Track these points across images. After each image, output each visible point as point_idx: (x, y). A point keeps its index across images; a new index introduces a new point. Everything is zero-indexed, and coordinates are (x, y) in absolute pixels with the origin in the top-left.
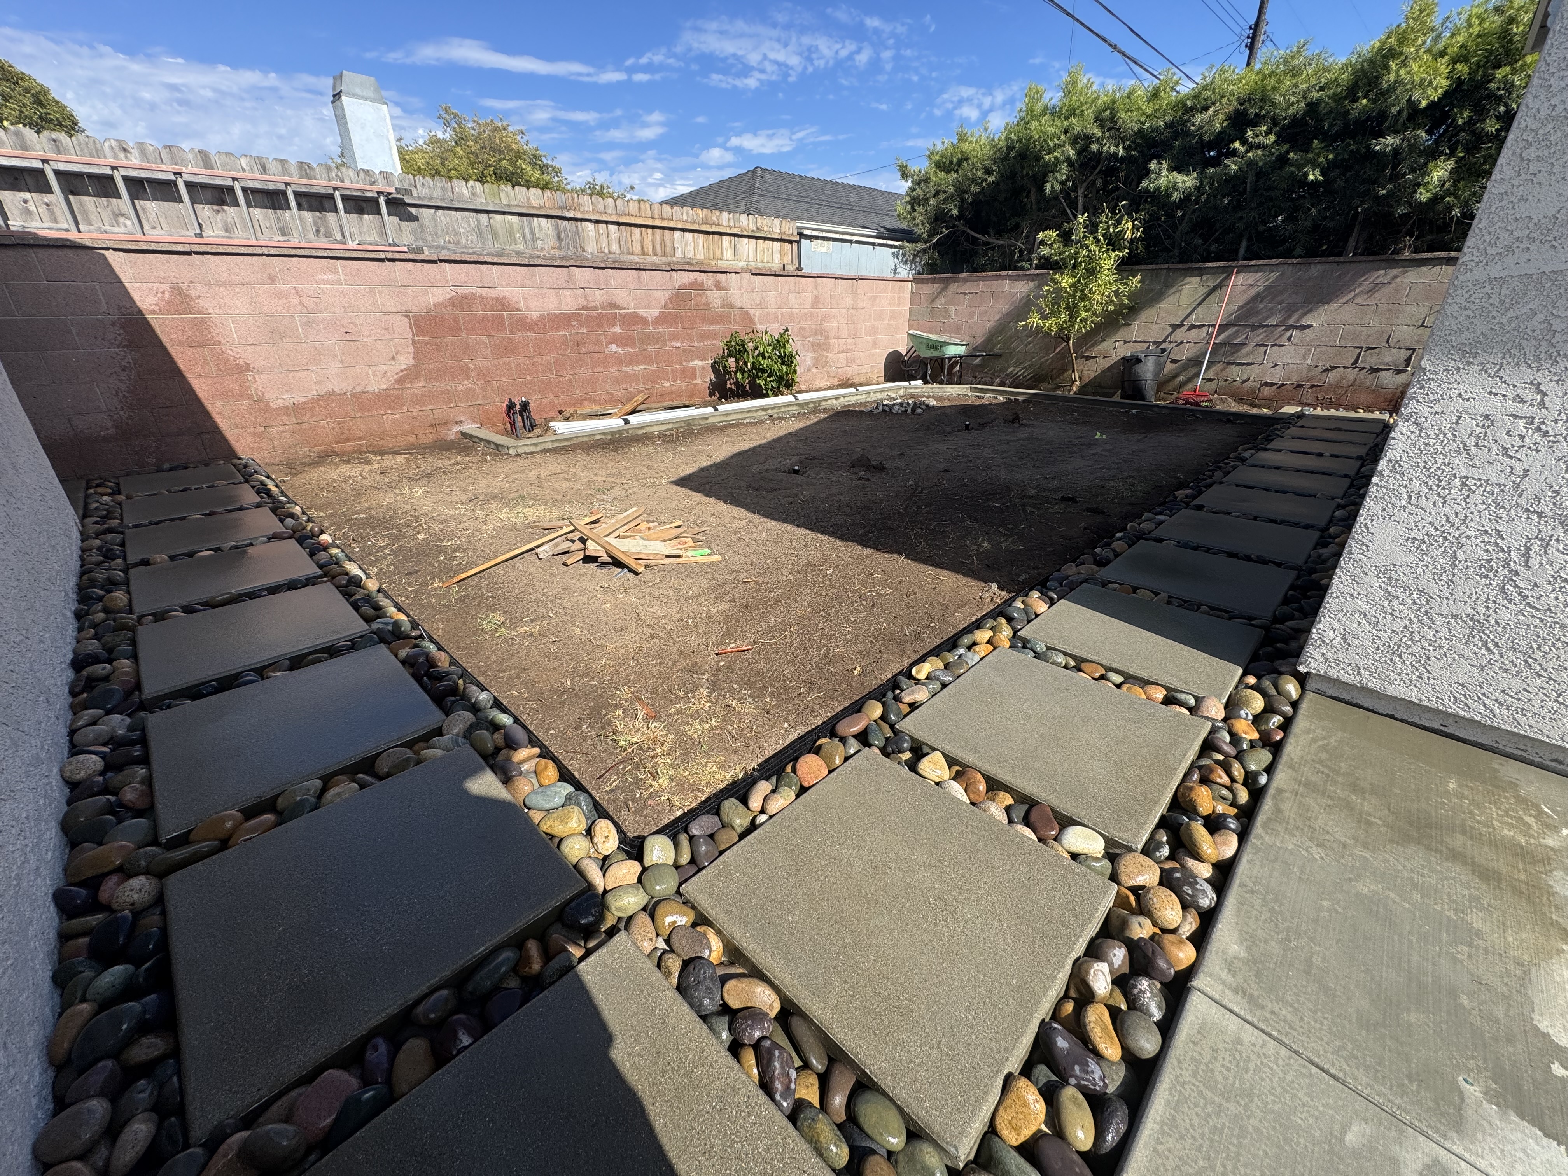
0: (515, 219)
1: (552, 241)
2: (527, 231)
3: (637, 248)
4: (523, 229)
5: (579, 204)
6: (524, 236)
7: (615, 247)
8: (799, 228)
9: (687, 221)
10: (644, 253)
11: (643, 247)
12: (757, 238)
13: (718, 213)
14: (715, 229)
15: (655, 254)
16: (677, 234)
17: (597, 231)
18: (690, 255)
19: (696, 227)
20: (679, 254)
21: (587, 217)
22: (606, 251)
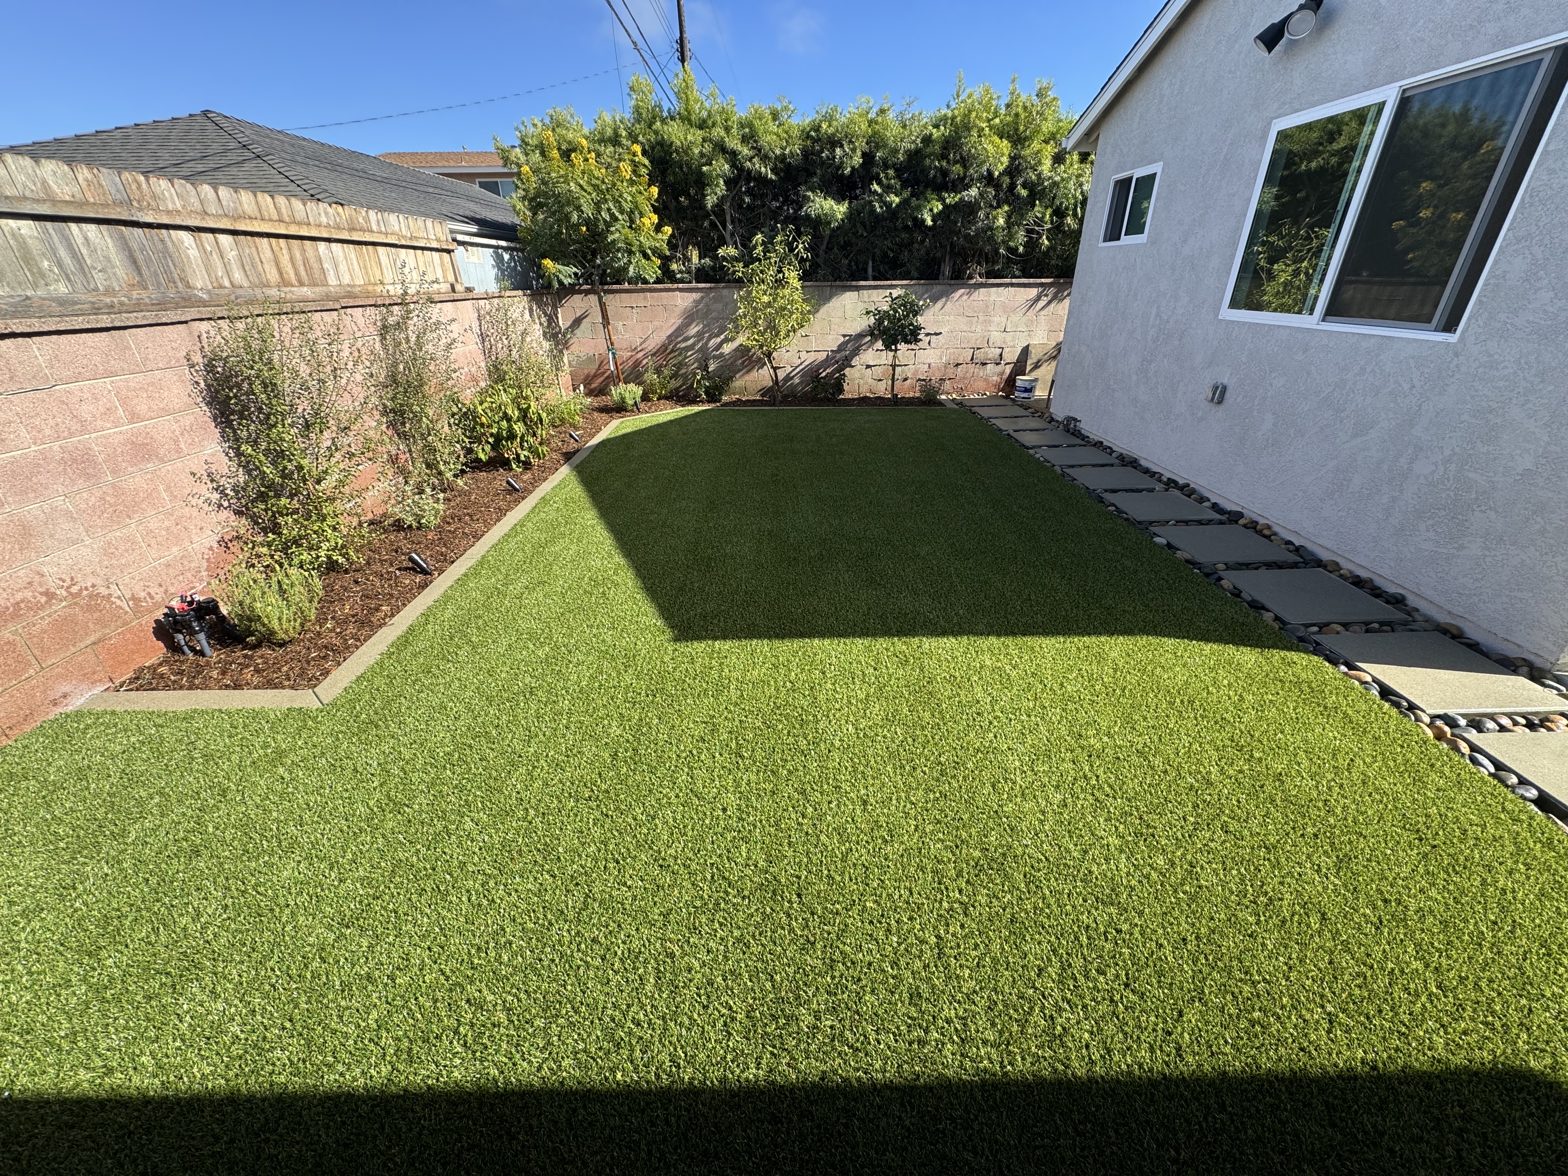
0: (26, 227)
1: (122, 271)
2: (63, 253)
3: (272, 275)
4: (54, 251)
5: (154, 197)
6: (60, 264)
7: (238, 276)
8: (452, 232)
9: (328, 226)
10: (284, 282)
11: (281, 273)
12: (415, 248)
13: (363, 211)
14: (368, 238)
15: (301, 284)
16: (322, 246)
17: (201, 247)
18: (346, 280)
19: (345, 236)
20: (332, 281)
21: (178, 222)
22: (227, 283)
